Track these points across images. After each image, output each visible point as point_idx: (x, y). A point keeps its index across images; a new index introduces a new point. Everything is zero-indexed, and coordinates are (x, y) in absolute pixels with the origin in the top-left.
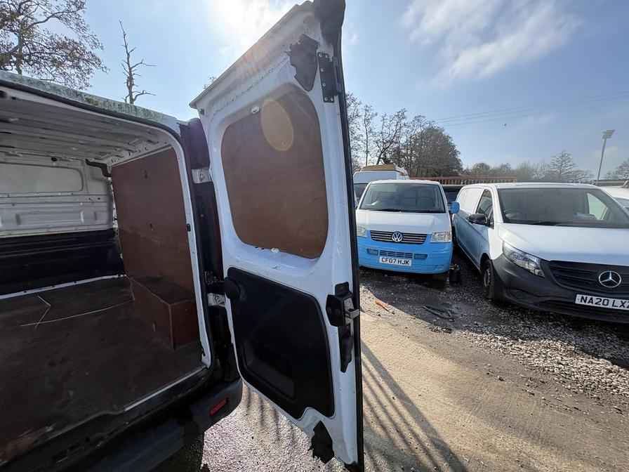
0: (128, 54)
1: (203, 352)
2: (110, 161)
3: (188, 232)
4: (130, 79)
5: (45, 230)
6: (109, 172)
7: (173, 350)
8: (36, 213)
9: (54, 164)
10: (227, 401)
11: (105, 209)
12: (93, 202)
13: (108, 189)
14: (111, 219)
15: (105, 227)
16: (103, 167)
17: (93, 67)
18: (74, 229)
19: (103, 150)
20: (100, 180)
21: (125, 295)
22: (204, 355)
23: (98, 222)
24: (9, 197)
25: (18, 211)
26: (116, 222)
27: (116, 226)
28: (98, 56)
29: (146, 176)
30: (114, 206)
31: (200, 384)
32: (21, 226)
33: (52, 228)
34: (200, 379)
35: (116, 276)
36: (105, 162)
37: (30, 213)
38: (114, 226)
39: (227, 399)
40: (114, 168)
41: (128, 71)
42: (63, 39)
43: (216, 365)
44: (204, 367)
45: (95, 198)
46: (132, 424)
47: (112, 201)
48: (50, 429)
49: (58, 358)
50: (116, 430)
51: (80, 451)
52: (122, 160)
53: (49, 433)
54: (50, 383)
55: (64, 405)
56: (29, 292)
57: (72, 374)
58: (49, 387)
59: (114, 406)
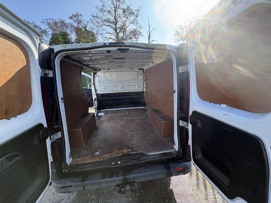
0: (149, 27)
1: (175, 144)
2: (145, 68)
3: (174, 93)
4: (149, 37)
6: (144, 71)
7: (162, 139)
8: (127, 86)
9: (131, 70)
10: (184, 169)
11: (142, 84)
12: (139, 82)
13: (144, 77)
14: (144, 88)
15: (142, 91)
16: (143, 70)
17: (140, 36)
18: (134, 91)
19: (144, 64)
20: (142, 74)
21: (146, 114)
22: (175, 145)
23: (140, 89)
24: (122, 81)
25: (123, 85)
26: (145, 89)
27: (145, 90)
28: (141, 32)
29: (157, 72)
30: (145, 83)
31: (173, 156)
32: (123, 89)
34: (173, 154)
35: (143, 107)
36: (143, 68)
37: (126, 86)
39: (184, 168)
40: (146, 70)
41: (149, 34)
42: (133, 30)
43: (180, 151)
44: (175, 150)
45: (140, 81)
46: (151, 160)
47: (144, 81)
48: (130, 150)
49: (130, 130)
50: (146, 159)
51: (137, 161)
52: (149, 66)
53: (130, 151)
54: (129, 137)
55: (133, 145)
56: (124, 109)
57: (134, 136)
58: (129, 138)
59: (145, 151)
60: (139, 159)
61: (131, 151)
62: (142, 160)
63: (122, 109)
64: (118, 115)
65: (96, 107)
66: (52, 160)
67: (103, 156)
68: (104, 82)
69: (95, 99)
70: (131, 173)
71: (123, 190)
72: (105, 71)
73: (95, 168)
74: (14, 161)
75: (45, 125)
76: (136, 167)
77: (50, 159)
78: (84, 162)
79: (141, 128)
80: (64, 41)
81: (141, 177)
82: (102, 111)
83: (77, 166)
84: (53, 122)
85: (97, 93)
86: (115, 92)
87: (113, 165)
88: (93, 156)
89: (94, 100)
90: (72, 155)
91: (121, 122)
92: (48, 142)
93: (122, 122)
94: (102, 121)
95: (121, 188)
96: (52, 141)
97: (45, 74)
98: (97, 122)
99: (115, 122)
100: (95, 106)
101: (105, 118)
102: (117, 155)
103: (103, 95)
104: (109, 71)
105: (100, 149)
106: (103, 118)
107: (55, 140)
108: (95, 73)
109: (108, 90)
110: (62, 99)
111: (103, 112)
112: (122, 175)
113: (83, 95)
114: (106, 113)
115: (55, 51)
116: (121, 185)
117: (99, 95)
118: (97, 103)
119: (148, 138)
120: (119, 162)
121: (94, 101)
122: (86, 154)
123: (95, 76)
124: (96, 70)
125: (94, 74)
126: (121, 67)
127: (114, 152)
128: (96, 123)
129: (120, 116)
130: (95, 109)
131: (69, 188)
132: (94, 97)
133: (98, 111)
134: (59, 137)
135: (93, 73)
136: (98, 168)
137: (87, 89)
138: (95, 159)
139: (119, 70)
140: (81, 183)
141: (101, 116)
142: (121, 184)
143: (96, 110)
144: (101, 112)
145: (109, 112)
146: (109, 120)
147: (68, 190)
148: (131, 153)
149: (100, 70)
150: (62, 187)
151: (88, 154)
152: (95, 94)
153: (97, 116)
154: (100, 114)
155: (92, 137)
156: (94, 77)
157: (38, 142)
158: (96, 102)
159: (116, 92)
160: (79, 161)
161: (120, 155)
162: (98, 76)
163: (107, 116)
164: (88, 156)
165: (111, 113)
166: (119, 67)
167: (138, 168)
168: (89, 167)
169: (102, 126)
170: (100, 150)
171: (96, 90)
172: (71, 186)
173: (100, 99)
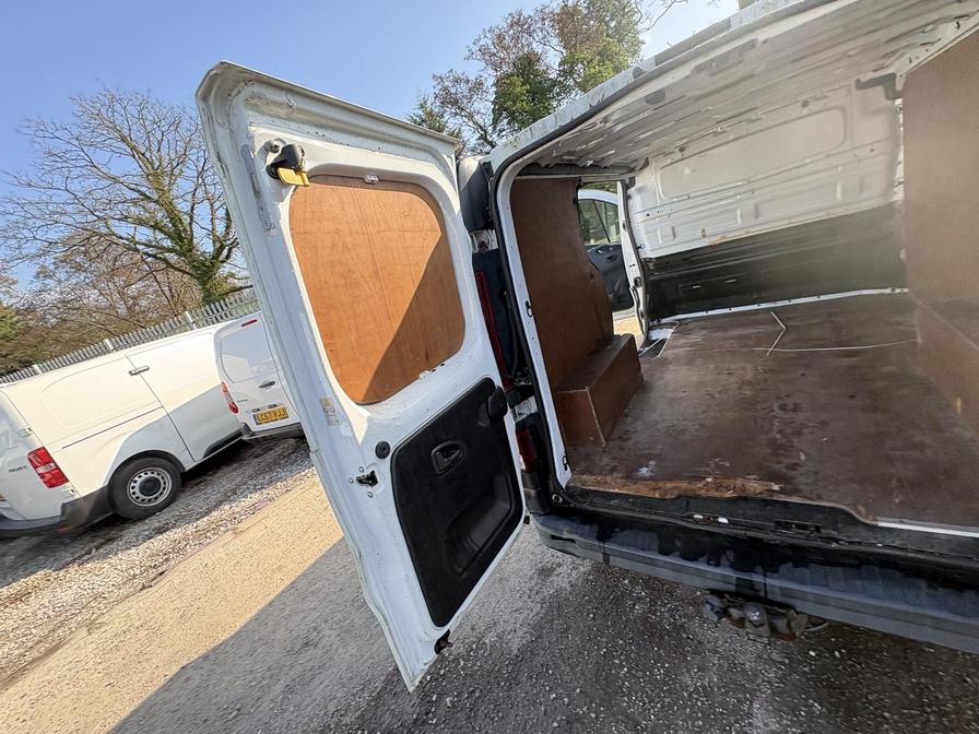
2: (901, 67)
5: (786, 222)
6: (899, 88)
9: (805, 111)
11: (883, 167)
12: (859, 161)
13: (894, 120)
14: (890, 184)
15: (876, 203)
16: (888, 80)
18: (824, 213)
19: (892, 47)
20: (881, 110)
21: (900, 327)
23: (868, 194)
24: (749, 182)
25: (758, 200)
26: (900, 189)
27: (899, 196)
30: (901, 157)
32: (760, 220)
33: (796, 216)
36: (891, 70)
37: (771, 200)
38: (895, 198)
40: (911, 75)
45: (864, 152)
46: (890, 552)
47: (898, 146)
48: (776, 487)
49: (790, 402)
50: (860, 543)
51: (808, 536)
52: (933, 49)
53: (774, 491)
54: (780, 432)
55: (793, 467)
56: (763, 306)
57: (805, 431)
58: (778, 436)
59: (861, 508)
60: (818, 529)
61: (782, 491)
62: (837, 541)
63: (755, 307)
64: (732, 338)
65: (641, 308)
66: (524, 467)
67: (661, 484)
68: (667, 210)
69: (635, 281)
70: (776, 571)
71: (735, 612)
72: (669, 161)
73: (635, 515)
74: (453, 457)
75: (498, 382)
76: (799, 557)
77: (519, 463)
78: (602, 489)
79: (852, 397)
80: (528, 92)
81: (821, 601)
82: (664, 321)
83: (586, 493)
84: (513, 372)
85: (642, 256)
86: (716, 240)
87: (697, 522)
88: (631, 476)
89: (632, 284)
90: (570, 461)
91: (744, 369)
92: (510, 422)
93: (749, 366)
94: (665, 362)
95: (730, 607)
96: (519, 419)
97: (482, 245)
98: (644, 367)
99: (716, 368)
100: (638, 306)
101: (676, 351)
102: (717, 494)
103: (664, 263)
104: (687, 153)
105: (651, 459)
106: (670, 351)
107: (524, 416)
108: (627, 181)
109: (687, 239)
110: (528, 307)
111: (671, 325)
112: (734, 566)
113: (592, 277)
114: (682, 329)
115: (495, 168)
116: (727, 596)
117: (650, 264)
118: (646, 292)
119: (895, 449)
120: (723, 520)
121: (635, 289)
122: (608, 467)
123: (631, 191)
124: (632, 170)
125: (626, 188)
126: (742, 118)
127: (704, 478)
128: (642, 370)
129: (740, 338)
130: (640, 315)
131: (569, 543)
132: (633, 272)
133: (651, 324)
134: (533, 411)
135: (623, 182)
136: (646, 516)
137: (607, 247)
138: (635, 487)
139: (731, 137)
140: (597, 543)
141: (663, 341)
142: (730, 593)
143: (643, 321)
144: (661, 326)
145: (692, 325)
146: (690, 361)
147: (567, 549)
148: (782, 498)
149: (646, 164)
150: (553, 537)
151: (614, 469)
152: (634, 261)
153: (648, 341)
154: (657, 335)
155: (626, 416)
156: (627, 198)
157: (489, 421)
158: (640, 290)
159: (724, 237)
160: (590, 482)
161: (729, 494)
162: (640, 190)
163: (682, 341)
164: (615, 474)
165: (703, 328)
166: (735, 120)
167: (812, 565)
168: (617, 508)
169: (662, 378)
170: (652, 463)
171: (637, 248)
172: (573, 541)
173: (657, 276)
